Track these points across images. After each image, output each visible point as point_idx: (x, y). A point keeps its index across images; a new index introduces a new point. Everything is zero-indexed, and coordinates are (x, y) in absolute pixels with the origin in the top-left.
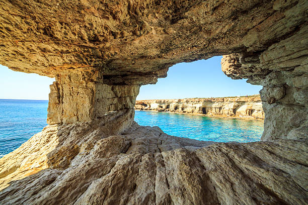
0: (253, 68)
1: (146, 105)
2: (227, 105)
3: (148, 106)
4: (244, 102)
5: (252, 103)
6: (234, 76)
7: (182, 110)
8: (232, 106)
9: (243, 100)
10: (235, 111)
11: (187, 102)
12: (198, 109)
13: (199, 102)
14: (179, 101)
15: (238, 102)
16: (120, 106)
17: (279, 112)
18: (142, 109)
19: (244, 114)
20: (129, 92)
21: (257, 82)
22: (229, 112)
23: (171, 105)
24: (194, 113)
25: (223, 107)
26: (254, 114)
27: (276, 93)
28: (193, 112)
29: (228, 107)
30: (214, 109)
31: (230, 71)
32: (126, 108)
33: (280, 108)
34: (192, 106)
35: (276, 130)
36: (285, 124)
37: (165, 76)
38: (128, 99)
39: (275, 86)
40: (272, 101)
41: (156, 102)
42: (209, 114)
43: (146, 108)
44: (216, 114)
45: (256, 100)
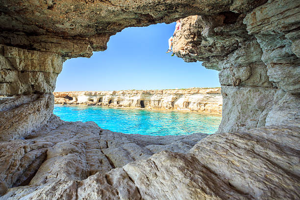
0: (213, 47)
1: (71, 99)
2: (165, 98)
3: (74, 100)
4: (182, 94)
5: (188, 96)
6: (190, 56)
7: (118, 103)
8: (170, 98)
9: (180, 92)
10: (173, 103)
12: (135, 102)
13: (136, 94)
14: (114, 93)
15: (176, 94)
16: (23, 88)
17: (244, 95)
18: (65, 103)
19: (181, 106)
20: (43, 63)
21: (215, 64)
22: (168, 105)
23: (104, 97)
24: (131, 107)
25: (162, 100)
26: (190, 106)
27: (242, 73)
28: (130, 105)
29: (167, 99)
30: (152, 102)
31: (186, 49)
32: (35, 93)
33: (245, 91)
34: (129, 99)
35: (241, 115)
36: (250, 107)
37: (104, 48)
38: (41, 77)
39: (240, 66)
40: (237, 82)
41: (85, 94)
42: (148, 108)
43: (71, 101)
44: (155, 107)
45: (192, 93)
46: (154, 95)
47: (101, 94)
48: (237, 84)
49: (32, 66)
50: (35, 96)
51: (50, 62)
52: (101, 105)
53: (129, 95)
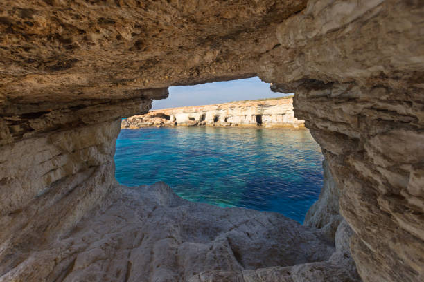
1: (168, 118)
3: (172, 119)
7: (226, 120)
11: (233, 107)
12: (249, 118)
13: (250, 106)
14: (221, 107)
16: (76, 167)
20: (92, 138)
23: (207, 114)
25: (288, 113)
28: (242, 123)
32: (90, 167)
34: (240, 114)
37: (165, 96)
38: (93, 152)
41: (184, 111)
43: (169, 122)
46: (276, 107)
47: (204, 110)
49: (82, 143)
50: (91, 170)
51: (100, 133)
52: (204, 124)
53: (239, 109)
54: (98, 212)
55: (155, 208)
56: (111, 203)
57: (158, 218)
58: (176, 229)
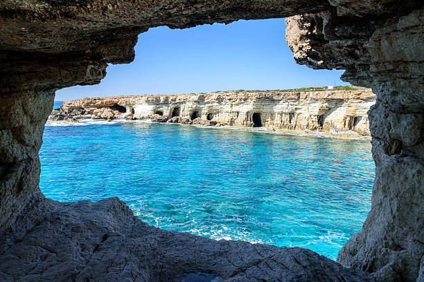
0: (357, 48)
1: (122, 110)
2: (305, 107)
3: (128, 112)
4: (341, 101)
5: (356, 104)
7: (209, 118)
8: (315, 109)
9: (338, 95)
10: (321, 119)
11: (220, 100)
12: (242, 117)
13: (245, 100)
14: (201, 99)
15: (328, 100)
17: (406, 178)
18: (113, 118)
19: (340, 125)
22: (310, 122)
23: (182, 107)
24: (234, 128)
25: (298, 112)
26: (359, 125)
27: (405, 129)
28: (232, 122)
29: (308, 111)
30: (277, 117)
33: (410, 168)
34: (229, 110)
35: (397, 222)
36: (417, 210)
37: (129, 58)
40: (394, 147)
41: (148, 101)
42: (268, 128)
43: (124, 115)
44: (283, 126)
45: (365, 97)
46: (281, 102)
47: (177, 101)
48: (393, 151)
52: (177, 121)
53: (229, 102)
54: (8, 240)
55: (105, 238)
56: (32, 226)
57: (111, 254)
58: (143, 272)
